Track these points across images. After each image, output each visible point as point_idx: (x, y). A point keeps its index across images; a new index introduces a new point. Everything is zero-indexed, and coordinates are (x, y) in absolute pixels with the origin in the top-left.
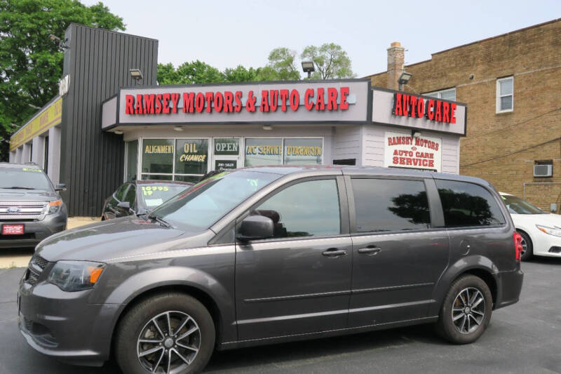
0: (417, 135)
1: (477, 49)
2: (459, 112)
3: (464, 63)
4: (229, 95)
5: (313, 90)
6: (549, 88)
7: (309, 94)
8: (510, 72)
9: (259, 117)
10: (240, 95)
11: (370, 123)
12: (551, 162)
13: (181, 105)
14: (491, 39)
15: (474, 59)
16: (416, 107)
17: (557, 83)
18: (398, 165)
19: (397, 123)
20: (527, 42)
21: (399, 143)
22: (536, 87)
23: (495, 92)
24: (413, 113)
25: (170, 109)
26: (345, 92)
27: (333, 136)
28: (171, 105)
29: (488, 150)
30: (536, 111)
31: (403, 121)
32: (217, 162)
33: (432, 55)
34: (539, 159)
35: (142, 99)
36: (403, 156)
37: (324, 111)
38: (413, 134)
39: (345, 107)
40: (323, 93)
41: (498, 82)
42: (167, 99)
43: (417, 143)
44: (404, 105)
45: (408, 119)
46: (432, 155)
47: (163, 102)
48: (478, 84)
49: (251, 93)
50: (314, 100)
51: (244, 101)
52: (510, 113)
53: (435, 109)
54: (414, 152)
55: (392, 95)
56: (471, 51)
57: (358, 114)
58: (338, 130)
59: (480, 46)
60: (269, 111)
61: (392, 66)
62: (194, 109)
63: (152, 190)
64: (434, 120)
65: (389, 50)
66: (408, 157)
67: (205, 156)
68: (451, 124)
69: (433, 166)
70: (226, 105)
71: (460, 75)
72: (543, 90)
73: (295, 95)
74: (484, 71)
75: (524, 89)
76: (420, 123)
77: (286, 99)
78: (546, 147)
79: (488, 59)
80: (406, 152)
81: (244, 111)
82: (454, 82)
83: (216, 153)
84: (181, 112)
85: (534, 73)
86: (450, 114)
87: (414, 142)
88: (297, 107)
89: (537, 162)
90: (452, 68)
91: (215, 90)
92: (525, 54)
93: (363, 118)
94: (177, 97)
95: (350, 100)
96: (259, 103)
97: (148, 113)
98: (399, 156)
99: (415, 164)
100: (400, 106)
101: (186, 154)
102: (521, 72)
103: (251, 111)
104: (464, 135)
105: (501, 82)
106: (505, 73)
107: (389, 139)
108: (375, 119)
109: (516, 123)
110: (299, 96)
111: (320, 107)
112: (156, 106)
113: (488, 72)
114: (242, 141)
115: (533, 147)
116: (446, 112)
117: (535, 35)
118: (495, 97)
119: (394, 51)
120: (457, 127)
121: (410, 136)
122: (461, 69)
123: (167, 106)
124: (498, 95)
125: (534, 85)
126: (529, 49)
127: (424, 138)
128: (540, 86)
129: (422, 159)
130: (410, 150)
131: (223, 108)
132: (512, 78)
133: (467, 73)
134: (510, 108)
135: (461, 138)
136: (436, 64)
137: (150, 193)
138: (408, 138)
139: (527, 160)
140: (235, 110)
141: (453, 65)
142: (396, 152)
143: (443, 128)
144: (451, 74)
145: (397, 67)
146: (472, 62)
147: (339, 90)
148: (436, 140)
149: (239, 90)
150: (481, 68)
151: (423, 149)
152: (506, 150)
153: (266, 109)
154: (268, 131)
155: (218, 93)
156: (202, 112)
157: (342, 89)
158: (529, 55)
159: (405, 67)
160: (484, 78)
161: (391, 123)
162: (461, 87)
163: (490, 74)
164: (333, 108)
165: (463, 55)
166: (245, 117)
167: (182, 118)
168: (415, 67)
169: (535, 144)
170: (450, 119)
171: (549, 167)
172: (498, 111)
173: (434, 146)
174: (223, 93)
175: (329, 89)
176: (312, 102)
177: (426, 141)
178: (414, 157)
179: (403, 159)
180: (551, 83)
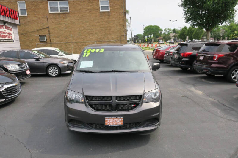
0: (6, 24)
6: (41, 8)
12: (45, 36)
16: (7, 12)
17: (44, 7)
18: (2, 38)
21: (1, 28)
24: (6, 15)
30: (37, 16)
31: (2, 18)
34: (41, 35)
36: (3, 34)
44: (3, 11)
45: (4, 17)
46: (11, 33)
52: (26, 16)
54: (6, 32)
64: (12, 18)
66: (4, 34)
68: (16, 20)
69: (12, 38)
72: (39, 9)
75: (31, 7)
76: (7, 19)
78: (43, 30)
80: (3, 32)
85: (34, 2)
86: (16, 16)
87: (5, 28)
89: (40, 36)
98: (1, 34)
99: (7, 38)
100: (1, 11)
105: (19, 3)
109: (29, 21)
115: (38, 30)
120: (17, 22)
121: (3, 25)
124: (19, 9)
125: (34, 7)
128: (37, 7)
129: (9, 35)
130: (4, 31)
132: (24, 2)
134: (26, 14)
135: (18, 26)
139: (37, 35)
143: (14, 22)
148: (11, 27)
151: (8, 31)
152: (26, 31)
169: (38, 29)
170: (17, 18)
172: (20, 15)
173: (11, 30)
177: (8, 27)
178: (6, 34)
179: (3, 35)
180: (41, 6)
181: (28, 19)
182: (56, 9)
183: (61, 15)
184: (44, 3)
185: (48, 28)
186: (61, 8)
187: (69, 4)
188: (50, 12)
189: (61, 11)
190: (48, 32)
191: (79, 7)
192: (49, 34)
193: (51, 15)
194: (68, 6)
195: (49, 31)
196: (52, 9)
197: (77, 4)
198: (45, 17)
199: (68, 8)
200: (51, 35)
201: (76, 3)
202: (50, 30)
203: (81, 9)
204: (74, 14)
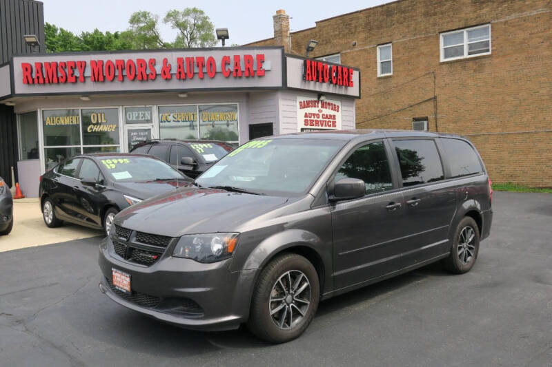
0: (322, 98)
1: (358, 18)
2: (355, 77)
3: (347, 31)
4: (141, 62)
5: (229, 57)
6: (423, 54)
7: (226, 61)
8: (389, 39)
9: (175, 85)
10: (153, 62)
11: (285, 89)
12: (426, 119)
13: (88, 73)
14: (370, 9)
15: (356, 27)
16: (322, 73)
17: (429, 50)
18: (309, 127)
19: (307, 88)
20: (403, 12)
21: (308, 106)
22: (411, 53)
23: (376, 58)
24: (320, 78)
25: (76, 77)
26: (261, 59)
27: (247, 102)
28: (77, 73)
29: (373, 110)
30: (412, 74)
31: (312, 86)
32: (130, 131)
33: (317, 23)
34: (417, 116)
35: (42, 68)
36: (312, 118)
37: (240, 77)
38: (319, 98)
39: (262, 74)
40: (239, 60)
41: (378, 48)
42: (72, 68)
43: (322, 107)
44: (313, 71)
45: (315, 83)
46: (334, 116)
47: (67, 70)
48: (361, 50)
49: (165, 61)
50: (231, 67)
51: (158, 68)
52: (390, 77)
53: (337, 74)
54: (321, 114)
55: (302, 61)
56: (352, 20)
57: (274, 80)
58: (251, 96)
59: (361, 15)
60: (184, 80)
61: (280, 32)
62: (104, 77)
63: (113, 163)
64: (336, 84)
65: (274, 17)
66: (316, 119)
67: (115, 126)
68: (349, 88)
69: (335, 126)
70: (140, 72)
71: (343, 41)
72: (418, 56)
73: (211, 62)
74: (366, 39)
75: (401, 55)
76: (325, 88)
77: (203, 66)
78: (423, 106)
79: (368, 27)
80: (314, 114)
81: (159, 78)
82: (338, 49)
83: (127, 122)
84: (89, 81)
85: (409, 41)
86: (349, 78)
87: (320, 105)
88: (213, 74)
89: (415, 119)
90: (335, 36)
91: (125, 57)
92: (401, 23)
93: (279, 84)
94: (83, 65)
95: (266, 66)
96: (174, 70)
97: (51, 82)
98: (309, 119)
99: (322, 125)
100: (309, 72)
101: (94, 125)
102: (398, 40)
103: (166, 79)
104: (359, 98)
105: (381, 49)
106: (384, 40)
107: (300, 102)
108: (290, 84)
109: (395, 85)
110: (215, 63)
111: (237, 74)
112: (59, 75)
113: (369, 39)
114: (155, 109)
115: (411, 106)
116: (345, 76)
117: (409, 6)
118: (376, 63)
119: (280, 18)
120: (353, 91)
121: (316, 99)
122: (344, 36)
123: (72, 75)
124: (379, 61)
125: (410, 52)
126: (405, 19)
127: (328, 101)
128: (416, 53)
129: (327, 120)
130: (317, 112)
131: (136, 75)
132: (390, 45)
133: (349, 40)
134: (390, 72)
135: (357, 101)
136: (320, 31)
137: (114, 166)
138: (316, 101)
139: (407, 118)
140: (149, 78)
141: (337, 33)
142: (306, 115)
143: (342, 92)
144: (335, 41)
145: (284, 34)
146: (353, 30)
147: (254, 57)
148: (337, 103)
149: (152, 58)
150: (362, 35)
151: (328, 111)
152: (388, 109)
153: (182, 76)
154: (184, 98)
155: (130, 61)
156: (112, 81)
157: (258, 56)
158: (405, 24)
159: (291, 34)
160: (366, 45)
161: (303, 88)
162: (345, 54)
163: (370, 41)
164: (250, 74)
165: (345, 24)
166: (160, 85)
167: (90, 87)
168: (301, 34)
169: (412, 103)
170: (349, 83)
171: (425, 123)
172: (379, 75)
173: (335, 108)
174: (135, 61)
175: (245, 56)
176: (229, 69)
177: (329, 104)
178: (321, 119)
179: (312, 121)
180: (424, 49)
181: (393, 82)
182: (459, 51)
183: (470, 64)
184: (431, 39)
185: (435, 98)
186: (471, 46)
187: (492, 31)
188: (442, 59)
189: (469, 54)
190: (433, 110)
191: (521, 35)
192: (436, 114)
193: (444, 66)
194: (490, 39)
195: (436, 107)
196: (448, 53)
197: (514, 29)
198: (429, 73)
199: (490, 42)
200: (439, 116)
201: (513, 27)
202: (438, 104)
203: (524, 39)
204: (505, 55)
